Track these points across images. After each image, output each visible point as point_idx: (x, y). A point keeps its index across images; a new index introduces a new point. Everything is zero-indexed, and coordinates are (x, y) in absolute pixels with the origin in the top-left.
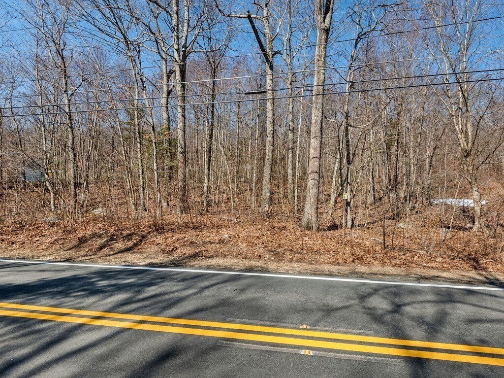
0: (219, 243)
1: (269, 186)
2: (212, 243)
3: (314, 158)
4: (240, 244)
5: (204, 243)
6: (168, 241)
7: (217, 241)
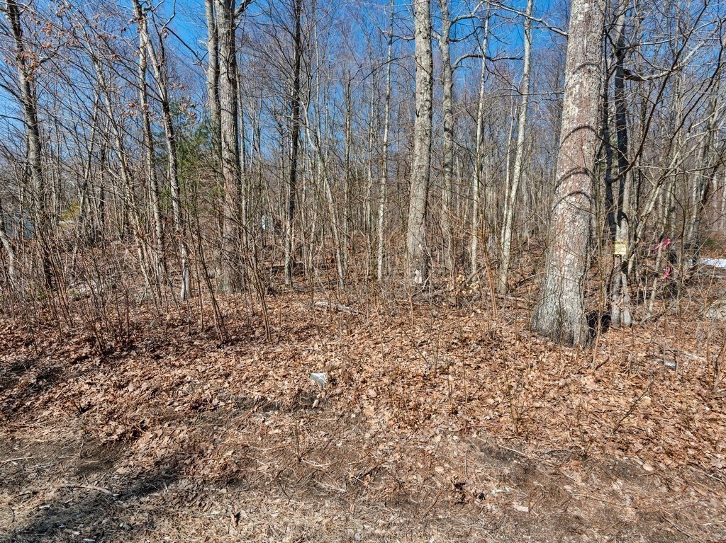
0: (295, 407)
1: (422, 229)
2: (270, 407)
3: (578, 129)
4: (369, 410)
5: (242, 405)
6: (124, 397)
7: (287, 400)
